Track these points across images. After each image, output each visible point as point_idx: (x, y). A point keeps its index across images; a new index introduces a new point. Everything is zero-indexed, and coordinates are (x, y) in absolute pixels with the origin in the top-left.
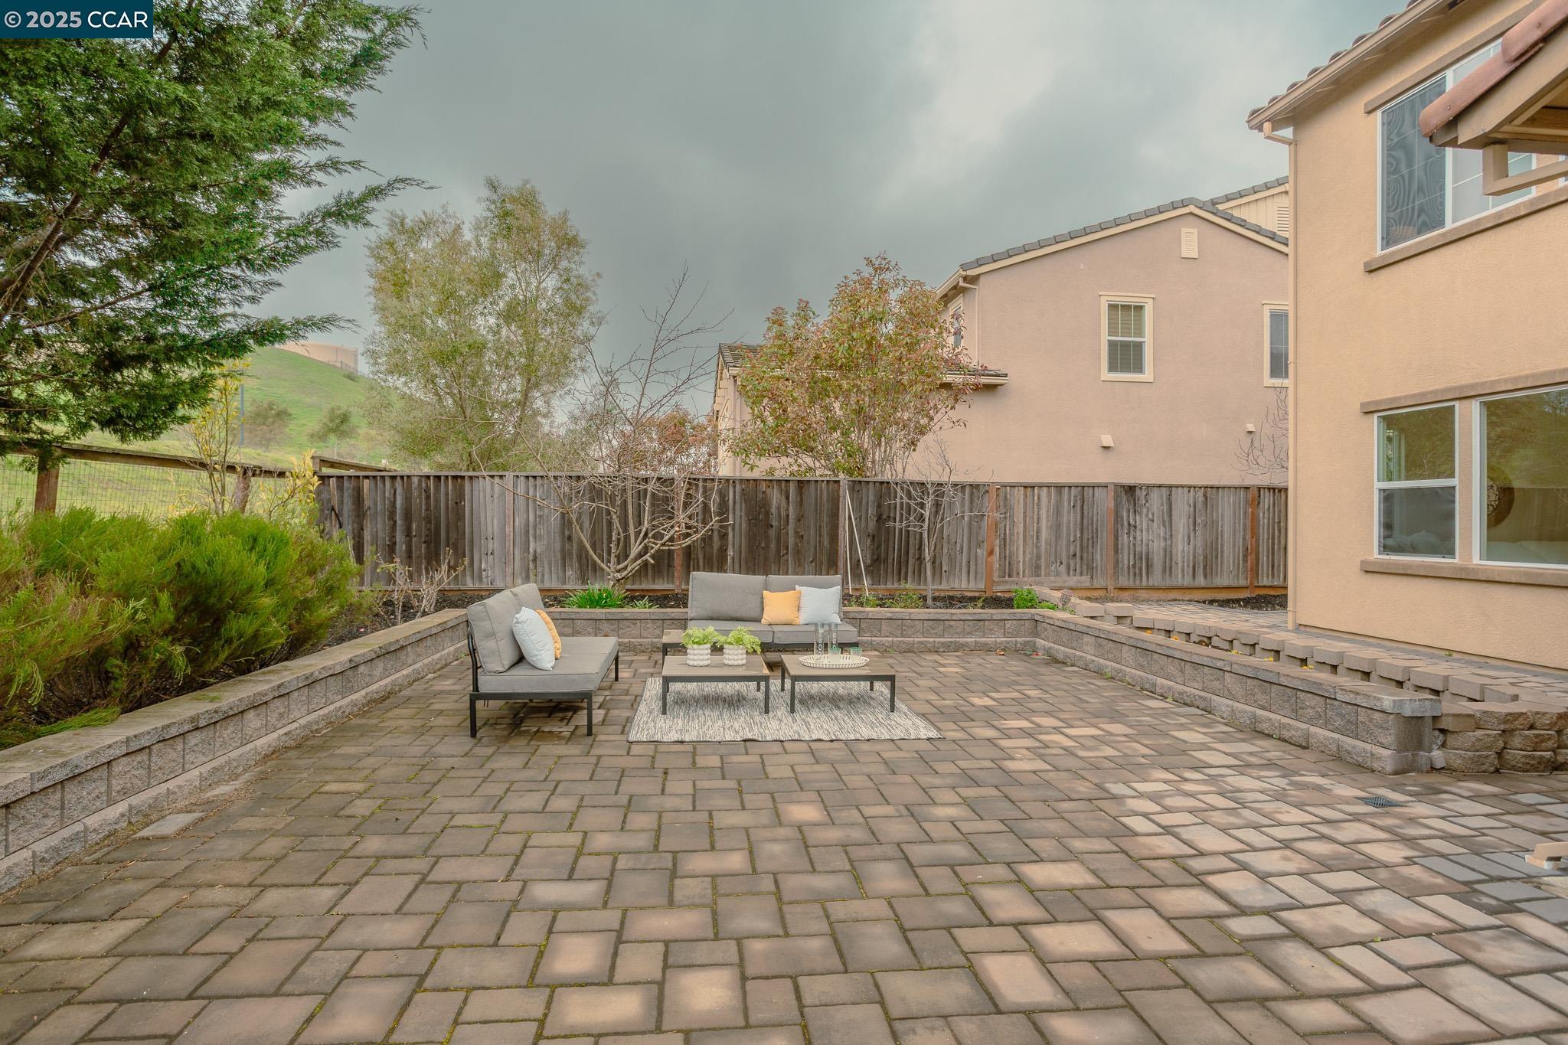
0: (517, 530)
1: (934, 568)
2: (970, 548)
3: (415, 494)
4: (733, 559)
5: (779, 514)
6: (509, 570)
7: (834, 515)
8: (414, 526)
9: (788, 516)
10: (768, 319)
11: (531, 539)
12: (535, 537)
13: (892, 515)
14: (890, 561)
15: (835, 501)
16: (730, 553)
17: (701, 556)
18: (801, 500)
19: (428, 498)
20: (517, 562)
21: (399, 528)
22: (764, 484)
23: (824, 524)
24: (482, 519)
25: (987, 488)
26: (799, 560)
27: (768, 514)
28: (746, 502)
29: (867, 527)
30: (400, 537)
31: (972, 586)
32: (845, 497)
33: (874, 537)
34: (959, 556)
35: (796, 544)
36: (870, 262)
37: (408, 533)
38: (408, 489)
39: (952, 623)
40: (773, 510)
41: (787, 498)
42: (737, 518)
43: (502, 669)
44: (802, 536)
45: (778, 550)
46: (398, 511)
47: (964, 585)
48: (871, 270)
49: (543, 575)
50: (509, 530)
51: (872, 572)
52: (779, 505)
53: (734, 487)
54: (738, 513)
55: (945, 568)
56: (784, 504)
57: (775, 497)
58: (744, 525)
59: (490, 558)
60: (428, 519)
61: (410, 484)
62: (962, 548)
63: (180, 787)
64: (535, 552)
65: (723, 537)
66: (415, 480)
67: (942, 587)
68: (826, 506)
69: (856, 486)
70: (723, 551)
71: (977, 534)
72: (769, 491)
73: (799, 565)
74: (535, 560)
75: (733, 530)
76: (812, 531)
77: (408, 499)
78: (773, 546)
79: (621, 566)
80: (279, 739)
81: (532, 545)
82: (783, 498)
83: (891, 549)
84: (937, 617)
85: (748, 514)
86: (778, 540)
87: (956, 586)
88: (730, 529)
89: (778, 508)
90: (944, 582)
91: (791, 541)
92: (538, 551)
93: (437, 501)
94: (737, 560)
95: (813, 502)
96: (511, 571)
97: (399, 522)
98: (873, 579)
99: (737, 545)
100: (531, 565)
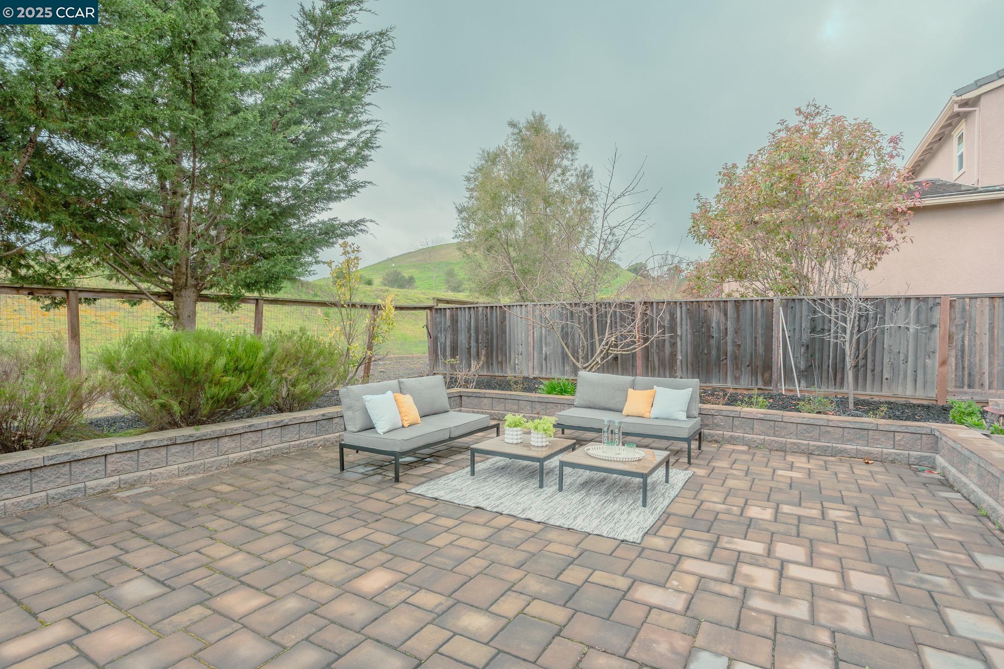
0: (535, 339)
1: (874, 375)
2: (916, 359)
3: (480, 318)
4: (681, 362)
5: (719, 327)
6: (531, 365)
7: (769, 328)
8: (480, 337)
9: (726, 329)
10: (720, 173)
11: (544, 345)
12: (546, 344)
13: (826, 327)
14: (825, 367)
15: (769, 316)
16: (679, 357)
17: (656, 359)
18: (738, 317)
19: (487, 320)
20: (536, 360)
21: (473, 339)
22: (706, 304)
23: (759, 336)
24: (516, 333)
25: (938, 301)
26: (737, 364)
27: (709, 328)
28: (690, 319)
29: (800, 339)
30: (473, 344)
31: (920, 393)
32: (778, 313)
33: (808, 346)
34: (902, 366)
35: (734, 352)
36: (799, 111)
37: (477, 342)
38: (477, 315)
39: (828, 429)
40: (714, 325)
41: (726, 315)
42: (684, 330)
43: (355, 430)
44: (739, 345)
45: (718, 356)
46: (472, 328)
47: (909, 392)
48: (801, 118)
49: (551, 369)
50: (530, 339)
51: (807, 376)
52: (719, 321)
53: (681, 307)
54: (684, 327)
55: (886, 376)
56: (722, 319)
57: (715, 315)
58: (689, 336)
59: (520, 357)
60: (487, 333)
61: (478, 311)
62: (907, 357)
63: (160, 473)
64: (546, 354)
65: (673, 345)
66: (480, 309)
67: (883, 393)
68: (761, 321)
69: (790, 304)
70: (673, 355)
71: (926, 345)
72: (709, 310)
73: (737, 368)
74: (546, 359)
75: (681, 340)
76: (748, 341)
77: (477, 321)
78: (714, 352)
79: (585, 366)
80: (250, 454)
81: (544, 349)
82: (722, 315)
83: (825, 357)
84: (812, 422)
85: (692, 327)
86: (718, 349)
87: (900, 391)
88: (678, 340)
89: (718, 323)
90: (885, 388)
91: (730, 348)
92: (548, 353)
93: (491, 321)
94: (684, 364)
95: (748, 317)
96: (532, 365)
97: (472, 335)
98: (807, 382)
99: (684, 351)
100: (544, 362)
